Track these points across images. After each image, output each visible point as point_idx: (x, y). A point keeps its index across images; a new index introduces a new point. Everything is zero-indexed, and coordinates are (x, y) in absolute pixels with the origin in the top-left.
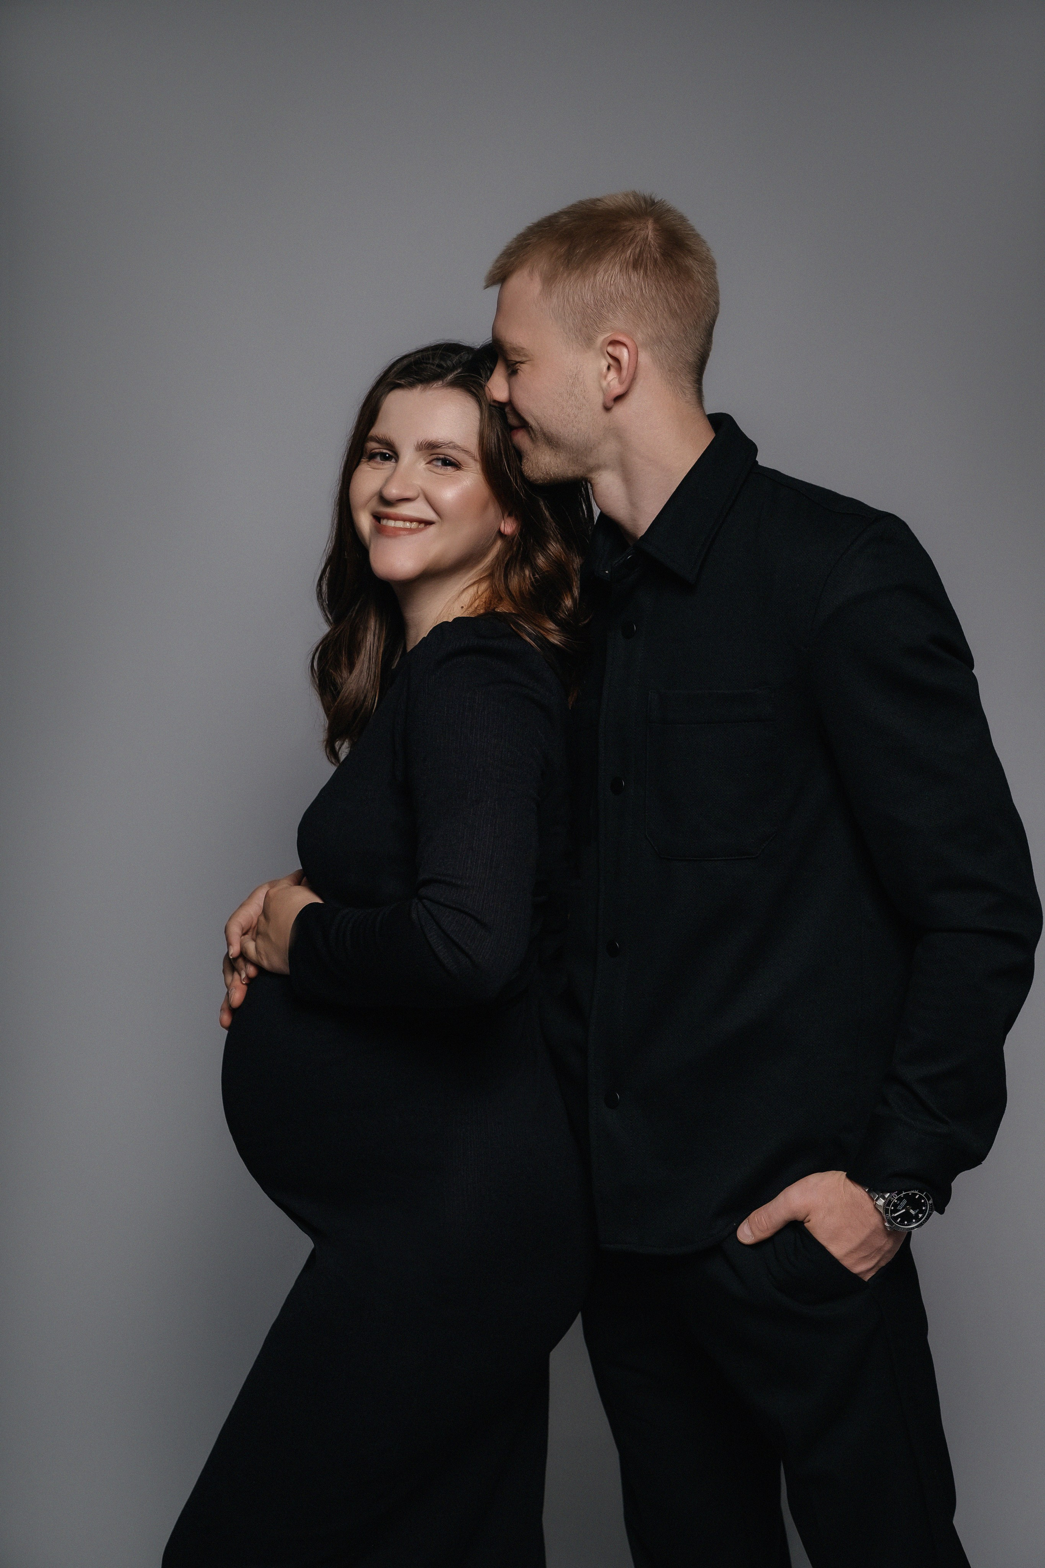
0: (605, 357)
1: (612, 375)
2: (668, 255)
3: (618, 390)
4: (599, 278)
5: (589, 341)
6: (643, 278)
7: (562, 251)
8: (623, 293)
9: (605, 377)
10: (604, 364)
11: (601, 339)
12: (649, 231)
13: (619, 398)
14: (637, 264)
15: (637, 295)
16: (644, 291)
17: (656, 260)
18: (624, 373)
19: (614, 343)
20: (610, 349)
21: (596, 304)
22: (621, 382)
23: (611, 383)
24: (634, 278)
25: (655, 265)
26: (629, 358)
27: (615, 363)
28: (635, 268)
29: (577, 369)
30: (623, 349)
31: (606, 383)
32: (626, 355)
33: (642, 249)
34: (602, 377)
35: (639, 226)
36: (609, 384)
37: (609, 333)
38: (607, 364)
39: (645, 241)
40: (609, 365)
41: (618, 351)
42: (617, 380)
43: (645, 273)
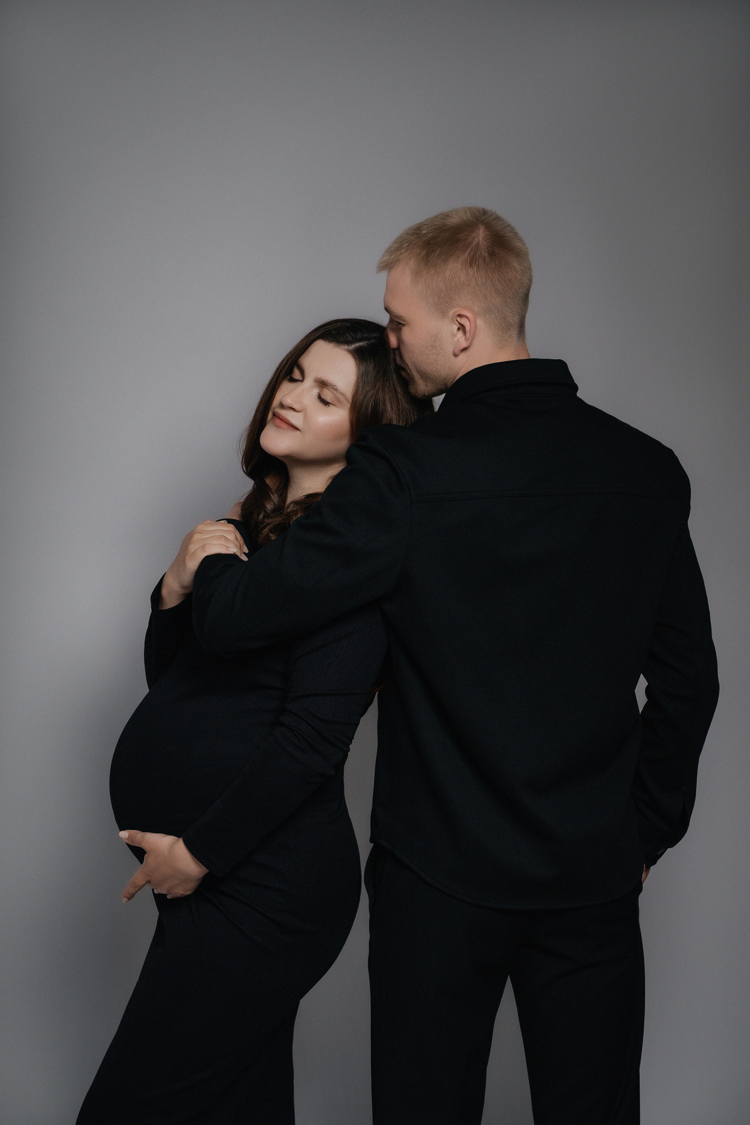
0: (456, 324)
1: (460, 334)
2: (492, 254)
3: (464, 345)
4: (447, 273)
5: (443, 314)
6: (477, 271)
7: (423, 254)
8: (464, 283)
9: (456, 336)
10: (455, 327)
11: (452, 312)
12: (481, 235)
13: (465, 349)
14: (472, 262)
15: (473, 283)
16: (478, 280)
17: (485, 258)
18: (468, 334)
19: (460, 316)
20: (459, 319)
21: (446, 290)
22: (466, 340)
23: (460, 340)
24: (470, 271)
25: (484, 261)
26: (469, 325)
27: (462, 328)
28: (471, 265)
29: (437, 330)
30: (466, 320)
31: (456, 339)
32: (468, 323)
33: (475, 252)
34: (454, 335)
35: (474, 235)
36: (458, 340)
37: (456, 310)
38: (457, 328)
39: (478, 244)
40: (459, 329)
41: (464, 321)
42: (463, 338)
43: (478, 268)
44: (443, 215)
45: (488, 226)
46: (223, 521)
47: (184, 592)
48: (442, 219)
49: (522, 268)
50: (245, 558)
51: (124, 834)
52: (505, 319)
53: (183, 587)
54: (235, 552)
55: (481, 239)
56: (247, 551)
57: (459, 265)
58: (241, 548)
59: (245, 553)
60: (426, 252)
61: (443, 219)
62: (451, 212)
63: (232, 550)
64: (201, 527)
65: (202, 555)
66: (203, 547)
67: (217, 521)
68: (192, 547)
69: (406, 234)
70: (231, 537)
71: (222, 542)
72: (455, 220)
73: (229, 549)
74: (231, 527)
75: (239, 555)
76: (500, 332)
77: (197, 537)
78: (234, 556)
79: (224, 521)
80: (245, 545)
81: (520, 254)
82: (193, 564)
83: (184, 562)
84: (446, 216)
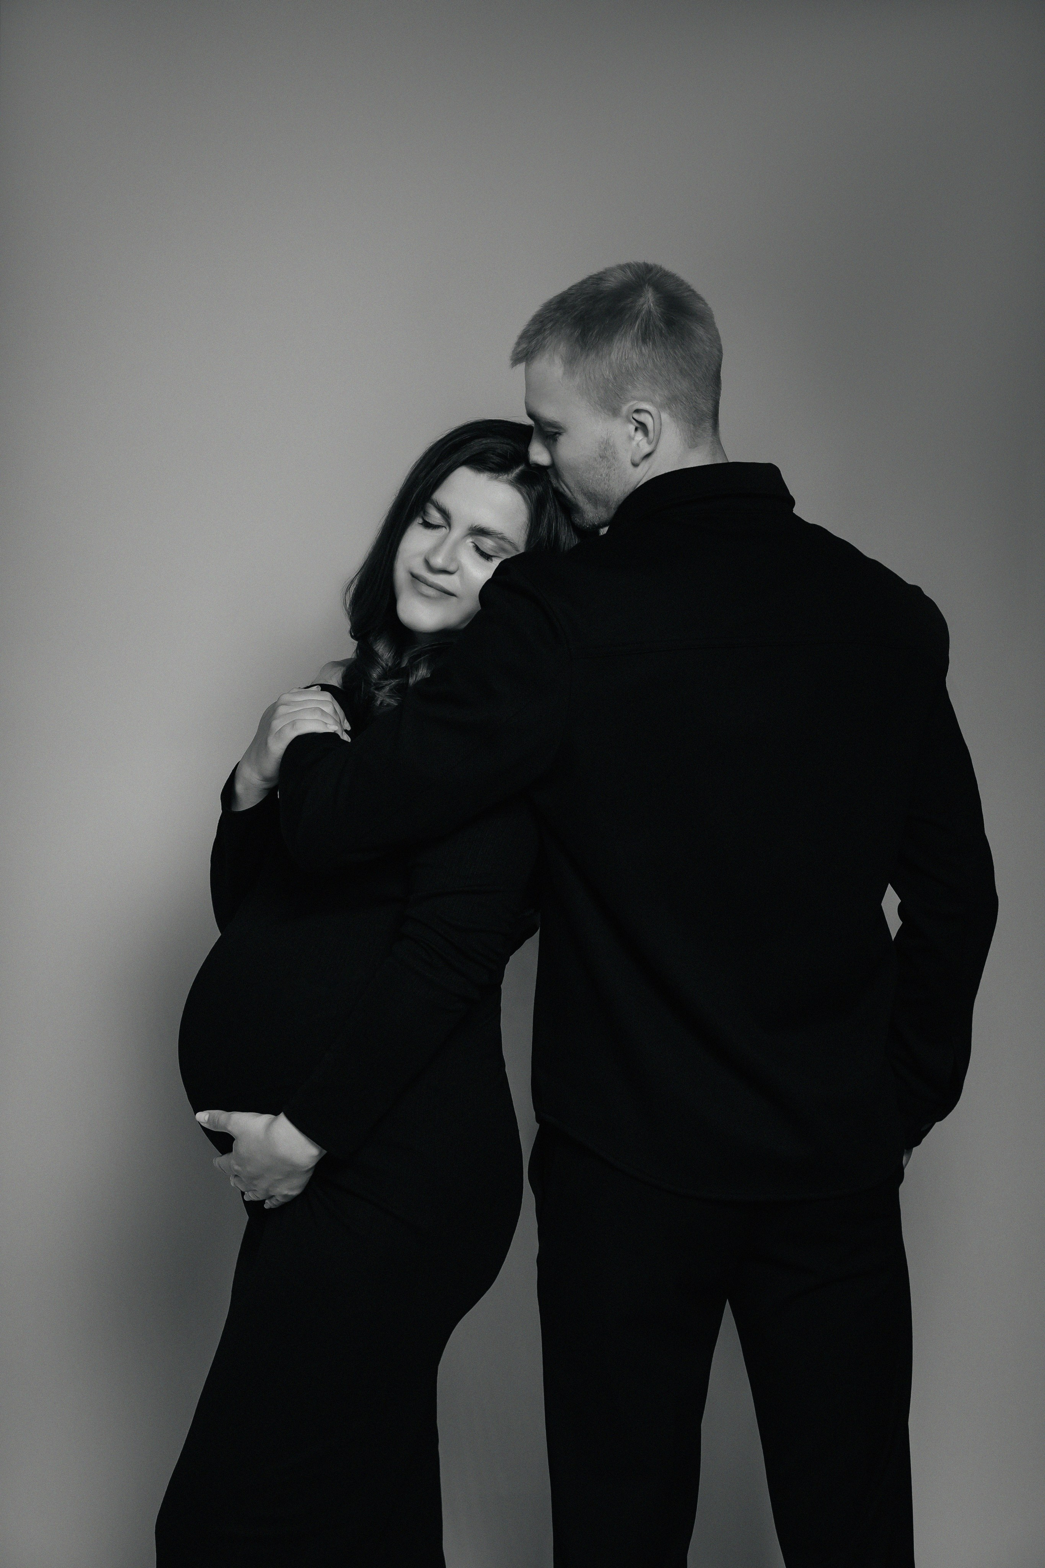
0: (632, 424)
1: (639, 436)
2: (670, 323)
3: (647, 449)
4: (614, 356)
5: (615, 412)
6: (653, 349)
7: (576, 334)
8: (638, 367)
9: (633, 439)
10: (632, 427)
11: (625, 409)
12: (648, 300)
13: (647, 456)
14: (645, 336)
15: (650, 365)
16: (655, 360)
17: (661, 330)
18: (651, 435)
19: (638, 411)
20: (636, 416)
21: (615, 378)
22: (649, 443)
23: (641, 443)
24: (645, 350)
25: (661, 334)
26: (652, 422)
27: (642, 427)
28: (644, 341)
29: (607, 434)
30: (647, 416)
31: (634, 443)
32: (650, 419)
33: (647, 322)
34: (631, 438)
35: (642, 300)
36: (638, 445)
37: (632, 403)
38: (634, 428)
39: (649, 312)
40: (636, 429)
41: (644, 418)
42: (645, 440)
43: (654, 343)
44: (593, 278)
45: (657, 287)
46: (314, 688)
47: (266, 785)
48: (593, 284)
49: (709, 336)
50: (346, 738)
51: (203, 1117)
52: (696, 409)
53: (266, 779)
54: (336, 730)
55: (652, 305)
56: (349, 728)
57: (628, 344)
58: (340, 724)
59: (346, 731)
60: (580, 331)
61: (596, 284)
62: (604, 273)
63: (332, 727)
64: (286, 698)
65: (291, 735)
66: (293, 724)
67: (305, 688)
68: (277, 724)
69: (547, 310)
70: (328, 709)
71: (317, 716)
72: (611, 283)
73: (328, 726)
74: (327, 696)
75: (339, 733)
76: (692, 426)
77: (282, 710)
78: (334, 735)
79: (316, 687)
80: (346, 721)
81: (705, 318)
82: (278, 747)
83: (266, 743)
84: (598, 279)
